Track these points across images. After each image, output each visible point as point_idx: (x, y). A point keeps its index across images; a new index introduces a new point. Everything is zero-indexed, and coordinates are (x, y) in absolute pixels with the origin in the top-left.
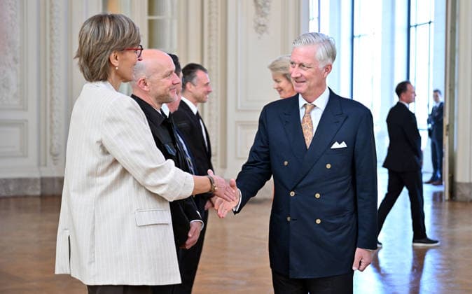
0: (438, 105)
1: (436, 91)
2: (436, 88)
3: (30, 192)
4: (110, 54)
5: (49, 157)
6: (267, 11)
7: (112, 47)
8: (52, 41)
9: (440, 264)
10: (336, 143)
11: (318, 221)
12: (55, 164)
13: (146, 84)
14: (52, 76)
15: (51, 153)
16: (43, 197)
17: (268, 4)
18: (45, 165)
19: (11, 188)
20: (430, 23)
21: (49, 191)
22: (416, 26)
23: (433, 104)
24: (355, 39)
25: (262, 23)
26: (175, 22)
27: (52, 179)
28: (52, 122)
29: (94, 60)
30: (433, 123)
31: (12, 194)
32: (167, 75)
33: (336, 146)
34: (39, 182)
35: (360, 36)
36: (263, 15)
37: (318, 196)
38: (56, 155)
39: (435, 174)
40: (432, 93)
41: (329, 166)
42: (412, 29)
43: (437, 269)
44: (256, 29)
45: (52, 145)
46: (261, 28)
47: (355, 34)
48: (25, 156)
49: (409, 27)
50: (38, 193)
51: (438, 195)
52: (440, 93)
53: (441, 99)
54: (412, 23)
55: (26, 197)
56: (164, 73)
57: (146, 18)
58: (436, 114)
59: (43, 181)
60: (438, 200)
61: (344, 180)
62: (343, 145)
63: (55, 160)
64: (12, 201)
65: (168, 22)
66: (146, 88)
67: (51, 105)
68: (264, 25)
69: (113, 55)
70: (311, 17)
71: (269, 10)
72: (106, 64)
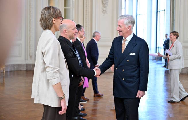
0: (167, 39)
1: (166, 34)
2: (167, 33)
3: (22, 69)
4: (53, 19)
5: (29, 57)
6: (106, 6)
7: (53, 16)
8: (30, 16)
9: (168, 96)
10: (131, 53)
11: (123, 79)
12: (31, 59)
13: (66, 32)
14: (30, 28)
15: (30, 56)
16: (26, 71)
17: (107, 3)
18: (28, 60)
19: (16, 68)
20: (165, 10)
21: (29, 69)
22: (160, 11)
23: (165, 39)
24: (138, 16)
25: (105, 10)
26: (74, 9)
27: (30, 65)
28: (30, 44)
29: (47, 21)
30: (165, 46)
31: (15, 70)
32: (74, 29)
33: (131, 54)
34: (25, 65)
35: (139, 15)
36: (105, 7)
37: (124, 70)
38: (31, 56)
39: (166, 64)
40: (165, 35)
41: (128, 61)
42: (158, 12)
43: (167, 98)
44: (103, 12)
45: (30, 52)
46: (104, 12)
47: (138, 14)
48: (20, 56)
49: (157, 12)
50: (25, 69)
51: (167, 71)
52: (168, 35)
53: (168, 37)
54: (158, 10)
55: (21, 71)
56: (73, 28)
57: (64, 8)
58: (166, 43)
59: (27, 65)
60: (167, 73)
61: (135, 66)
62: (134, 54)
63: (31, 58)
64: (16, 72)
65: (71, 9)
66: (66, 33)
67: (30, 39)
68: (105, 11)
69: (54, 19)
70: (122, 8)
71: (107, 5)
72: (52, 22)
